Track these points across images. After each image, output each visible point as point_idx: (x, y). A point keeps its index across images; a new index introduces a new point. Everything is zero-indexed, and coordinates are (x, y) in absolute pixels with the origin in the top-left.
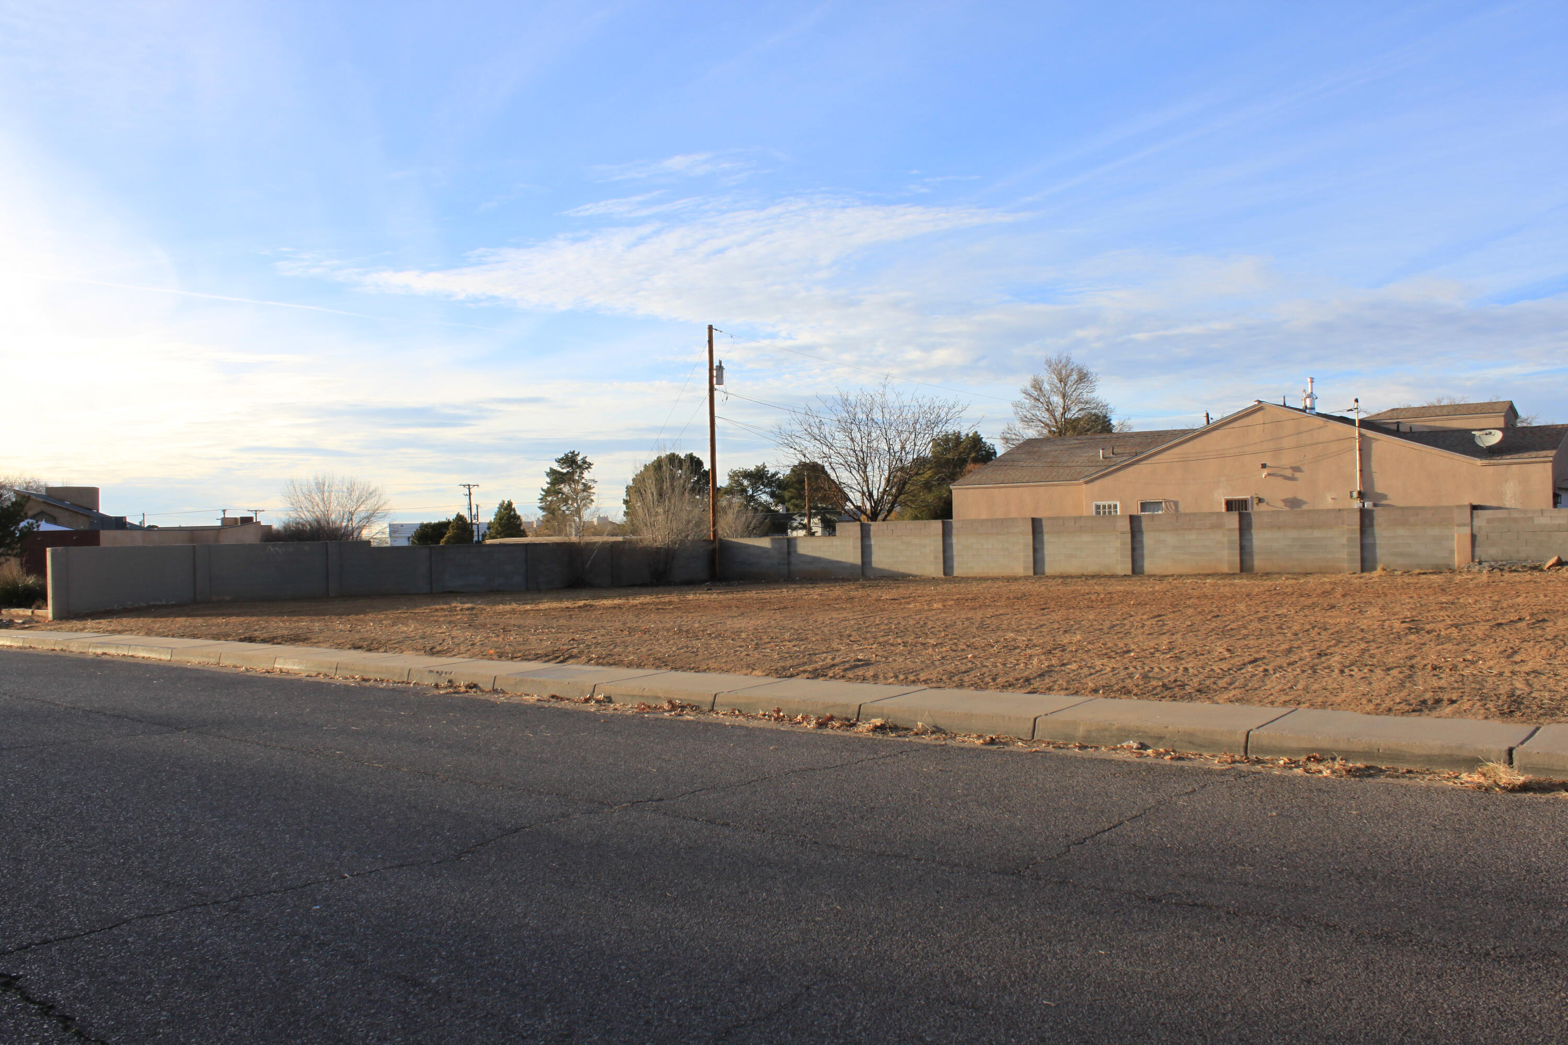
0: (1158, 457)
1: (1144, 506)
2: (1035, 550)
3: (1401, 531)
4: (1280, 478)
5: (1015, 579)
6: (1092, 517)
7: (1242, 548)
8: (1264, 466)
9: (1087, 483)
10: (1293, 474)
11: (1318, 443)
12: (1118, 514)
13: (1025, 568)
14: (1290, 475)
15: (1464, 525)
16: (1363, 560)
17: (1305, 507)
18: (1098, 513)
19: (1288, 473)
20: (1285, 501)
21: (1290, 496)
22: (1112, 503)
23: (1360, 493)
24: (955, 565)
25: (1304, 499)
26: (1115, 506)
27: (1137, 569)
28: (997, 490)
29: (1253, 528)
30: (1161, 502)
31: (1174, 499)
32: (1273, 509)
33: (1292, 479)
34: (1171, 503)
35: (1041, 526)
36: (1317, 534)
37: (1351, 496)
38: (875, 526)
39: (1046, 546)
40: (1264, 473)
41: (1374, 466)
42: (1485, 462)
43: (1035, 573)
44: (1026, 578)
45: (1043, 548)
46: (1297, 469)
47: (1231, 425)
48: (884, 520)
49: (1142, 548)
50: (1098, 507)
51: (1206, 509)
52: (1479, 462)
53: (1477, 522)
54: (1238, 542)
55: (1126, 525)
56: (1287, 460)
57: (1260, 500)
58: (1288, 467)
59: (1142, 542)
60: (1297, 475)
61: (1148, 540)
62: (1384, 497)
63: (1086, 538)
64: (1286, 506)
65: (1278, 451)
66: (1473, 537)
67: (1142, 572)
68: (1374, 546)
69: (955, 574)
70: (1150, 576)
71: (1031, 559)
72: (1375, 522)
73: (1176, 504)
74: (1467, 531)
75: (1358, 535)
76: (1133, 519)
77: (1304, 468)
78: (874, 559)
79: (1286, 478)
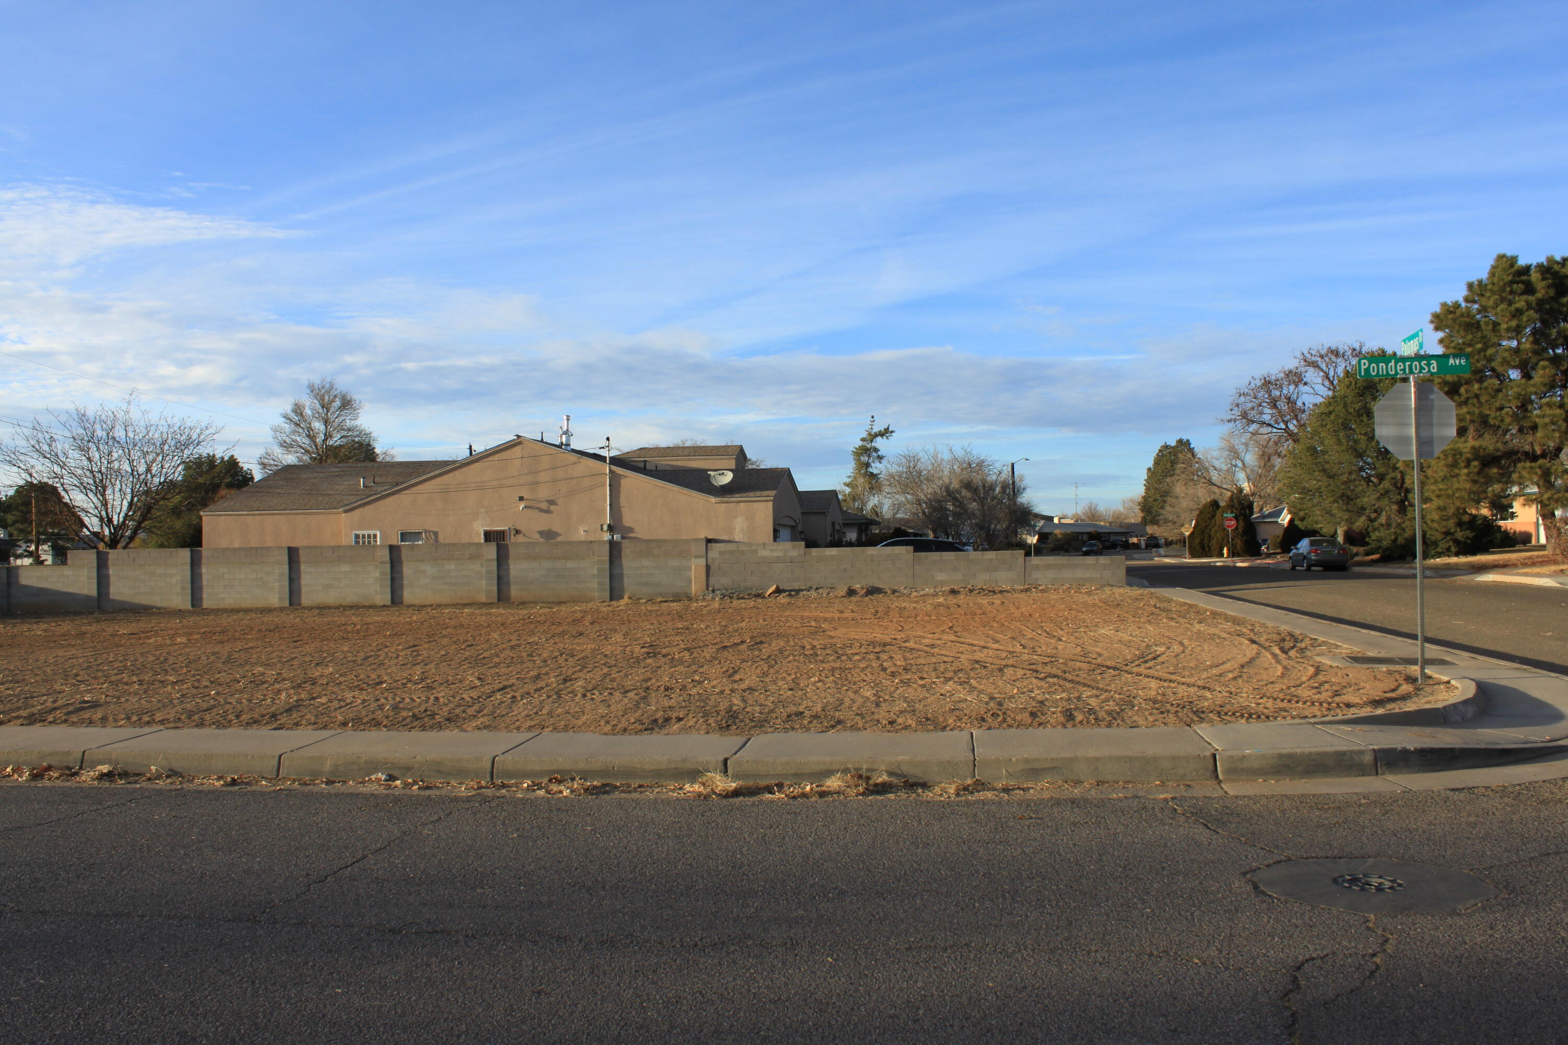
0: (419, 487)
1: (404, 536)
2: (291, 580)
3: (646, 562)
4: (537, 511)
5: (269, 610)
6: (352, 546)
7: (499, 578)
8: (521, 499)
9: (346, 511)
10: (549, 508)
11: (572, 478)
12: (378, 543)
13: (281, 599)
14: (545, 508)
15: (699, 557)
16: (612, 590)
17: (559, 539)
18: (357, 542)
19: (544, 506)
20: (541, 533)
21: (545, 528)
22: (372, 532)
23: (609, 526)
24: (205, 596)
25: (558, 531)
26: (375, 536)
27: (396, 599)
28: (251, 518)
29: (510, 558)
30: (421, 533)
31: (435, 530)
32: (529, 540)
33: (548, 511)
34: (431, 534)
35: (298, 556)
36: (570, 564)
37: (602, 529)
38: (113, 554)
39: (303, 576)
40: (521, 506)
41: (623, 501)
42: (719, 499)
43: (291, 604)
44: (282, 609)
45: (299, 578)
46: (552, 502)
47: (491, 458)
48: (125, 547)
49: (402, 578)
50: (357, 536)
51: (465, 540)
52: (713, 499)
53: (711, 554)
54: (496, 572)
55: (385, 555)
56: (544, 493)
57: (518, 532)
58: (544, 500)
59: (401, 572)
60: (552, 508)
61: (408, 570)
62: (631, 530)
63: (345, 568)
64: (541, 537)
65: (535, 484)
66: (708, 568)
67: (402, 603)
68: (621, 575)
69: (205, 606)
70: (409, 606)
71: (287, 589)
72: (623, 554)
73: (436, 534)
74: (702, 562)
75: (607, 566)
76: (394, 550)
77: (559, 502)
78: (112, 590)
79: (541, 510)
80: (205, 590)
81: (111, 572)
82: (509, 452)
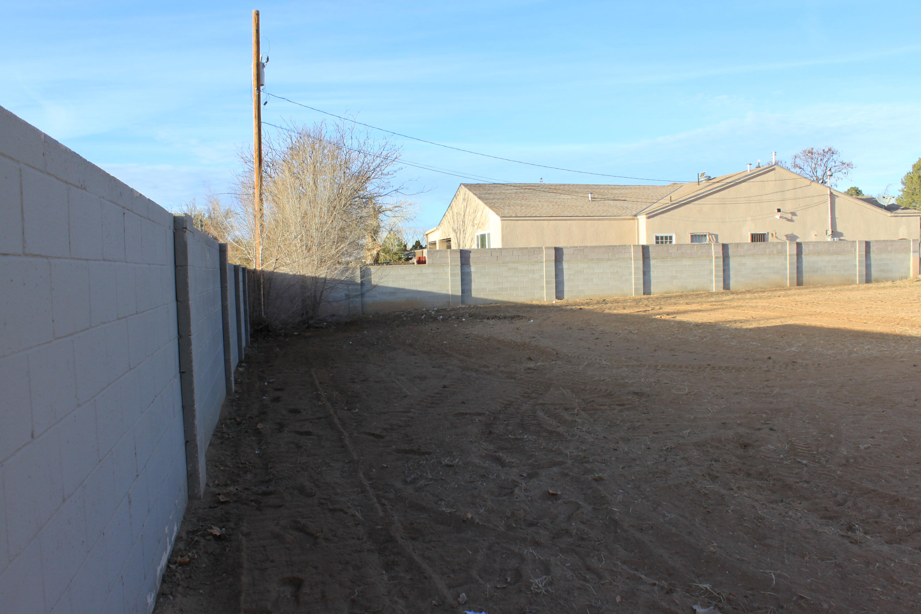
1: (693, 238)
2: (644, 273)
3: (884, 256)
4: (785, 220)
7: (798, 268)
8: (779, 210)
9: (649, 218)
10: (792, 218)
11: (807, 197)
12: (674, 242)
13: (638, 290)
14: (790, 218)
15: (916, 252)
16: (866, 275)
18: (657, 243)
19: (789, 216)
20: (787, 236)
21: (789, 233)
22: (668, 235)
23: (831, 232)
24: (567, 290)
25: (798, 235)
26: (671, 238)
27: (726, 286)
28: (546, 222)
29: (803, 254)
30: (705, 235)
31: (716, 233)
32: (779, 241)
33: (791, 220)
34: (713, 236)
36: (840, 258)
37: (826, 234)
39: (652, 269)
40: (778, 216)
41: (837, 215)
42: (893, 214)
45: (649, 271)
46: (793, 214)
49: (729, 269)
50: (656, 237)
52: (889, 214)
54: (796, 264)
55: (718, 251)
56: (788, 207)
57: (773, 234)
58: (788, 212)
59: (729, 265)
60: (795, 218)
61: (733, 263)
62: (841, 234)
63: (686, 262)
65: (785, 200)
68: (870, 265)
72: (871, 250)
73: (716, 236)
74: (917, 255)
75: (864, 258)
77: (797, 213)
78: (474, 286)
79: (788, 220)
80: (566, 283)
81: (473, 269)
82: (766, 175)
